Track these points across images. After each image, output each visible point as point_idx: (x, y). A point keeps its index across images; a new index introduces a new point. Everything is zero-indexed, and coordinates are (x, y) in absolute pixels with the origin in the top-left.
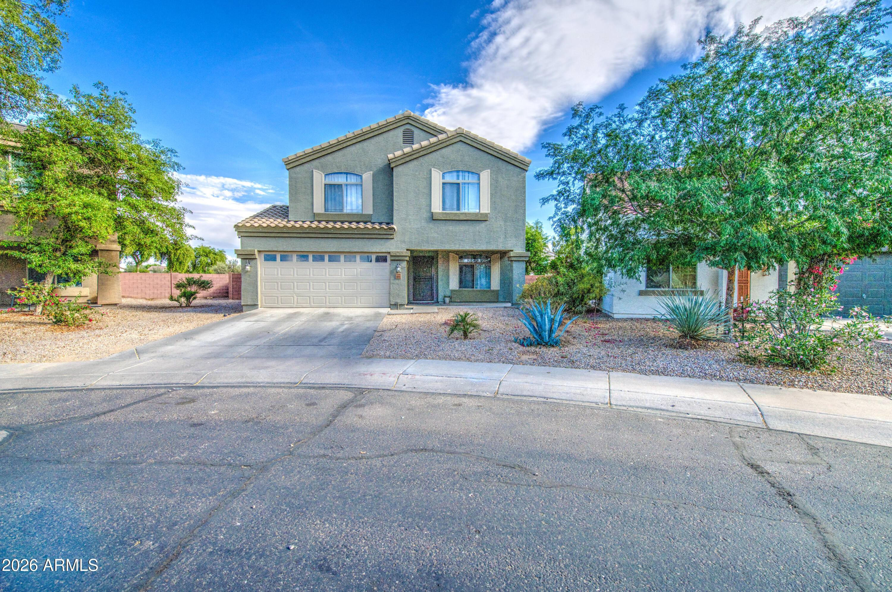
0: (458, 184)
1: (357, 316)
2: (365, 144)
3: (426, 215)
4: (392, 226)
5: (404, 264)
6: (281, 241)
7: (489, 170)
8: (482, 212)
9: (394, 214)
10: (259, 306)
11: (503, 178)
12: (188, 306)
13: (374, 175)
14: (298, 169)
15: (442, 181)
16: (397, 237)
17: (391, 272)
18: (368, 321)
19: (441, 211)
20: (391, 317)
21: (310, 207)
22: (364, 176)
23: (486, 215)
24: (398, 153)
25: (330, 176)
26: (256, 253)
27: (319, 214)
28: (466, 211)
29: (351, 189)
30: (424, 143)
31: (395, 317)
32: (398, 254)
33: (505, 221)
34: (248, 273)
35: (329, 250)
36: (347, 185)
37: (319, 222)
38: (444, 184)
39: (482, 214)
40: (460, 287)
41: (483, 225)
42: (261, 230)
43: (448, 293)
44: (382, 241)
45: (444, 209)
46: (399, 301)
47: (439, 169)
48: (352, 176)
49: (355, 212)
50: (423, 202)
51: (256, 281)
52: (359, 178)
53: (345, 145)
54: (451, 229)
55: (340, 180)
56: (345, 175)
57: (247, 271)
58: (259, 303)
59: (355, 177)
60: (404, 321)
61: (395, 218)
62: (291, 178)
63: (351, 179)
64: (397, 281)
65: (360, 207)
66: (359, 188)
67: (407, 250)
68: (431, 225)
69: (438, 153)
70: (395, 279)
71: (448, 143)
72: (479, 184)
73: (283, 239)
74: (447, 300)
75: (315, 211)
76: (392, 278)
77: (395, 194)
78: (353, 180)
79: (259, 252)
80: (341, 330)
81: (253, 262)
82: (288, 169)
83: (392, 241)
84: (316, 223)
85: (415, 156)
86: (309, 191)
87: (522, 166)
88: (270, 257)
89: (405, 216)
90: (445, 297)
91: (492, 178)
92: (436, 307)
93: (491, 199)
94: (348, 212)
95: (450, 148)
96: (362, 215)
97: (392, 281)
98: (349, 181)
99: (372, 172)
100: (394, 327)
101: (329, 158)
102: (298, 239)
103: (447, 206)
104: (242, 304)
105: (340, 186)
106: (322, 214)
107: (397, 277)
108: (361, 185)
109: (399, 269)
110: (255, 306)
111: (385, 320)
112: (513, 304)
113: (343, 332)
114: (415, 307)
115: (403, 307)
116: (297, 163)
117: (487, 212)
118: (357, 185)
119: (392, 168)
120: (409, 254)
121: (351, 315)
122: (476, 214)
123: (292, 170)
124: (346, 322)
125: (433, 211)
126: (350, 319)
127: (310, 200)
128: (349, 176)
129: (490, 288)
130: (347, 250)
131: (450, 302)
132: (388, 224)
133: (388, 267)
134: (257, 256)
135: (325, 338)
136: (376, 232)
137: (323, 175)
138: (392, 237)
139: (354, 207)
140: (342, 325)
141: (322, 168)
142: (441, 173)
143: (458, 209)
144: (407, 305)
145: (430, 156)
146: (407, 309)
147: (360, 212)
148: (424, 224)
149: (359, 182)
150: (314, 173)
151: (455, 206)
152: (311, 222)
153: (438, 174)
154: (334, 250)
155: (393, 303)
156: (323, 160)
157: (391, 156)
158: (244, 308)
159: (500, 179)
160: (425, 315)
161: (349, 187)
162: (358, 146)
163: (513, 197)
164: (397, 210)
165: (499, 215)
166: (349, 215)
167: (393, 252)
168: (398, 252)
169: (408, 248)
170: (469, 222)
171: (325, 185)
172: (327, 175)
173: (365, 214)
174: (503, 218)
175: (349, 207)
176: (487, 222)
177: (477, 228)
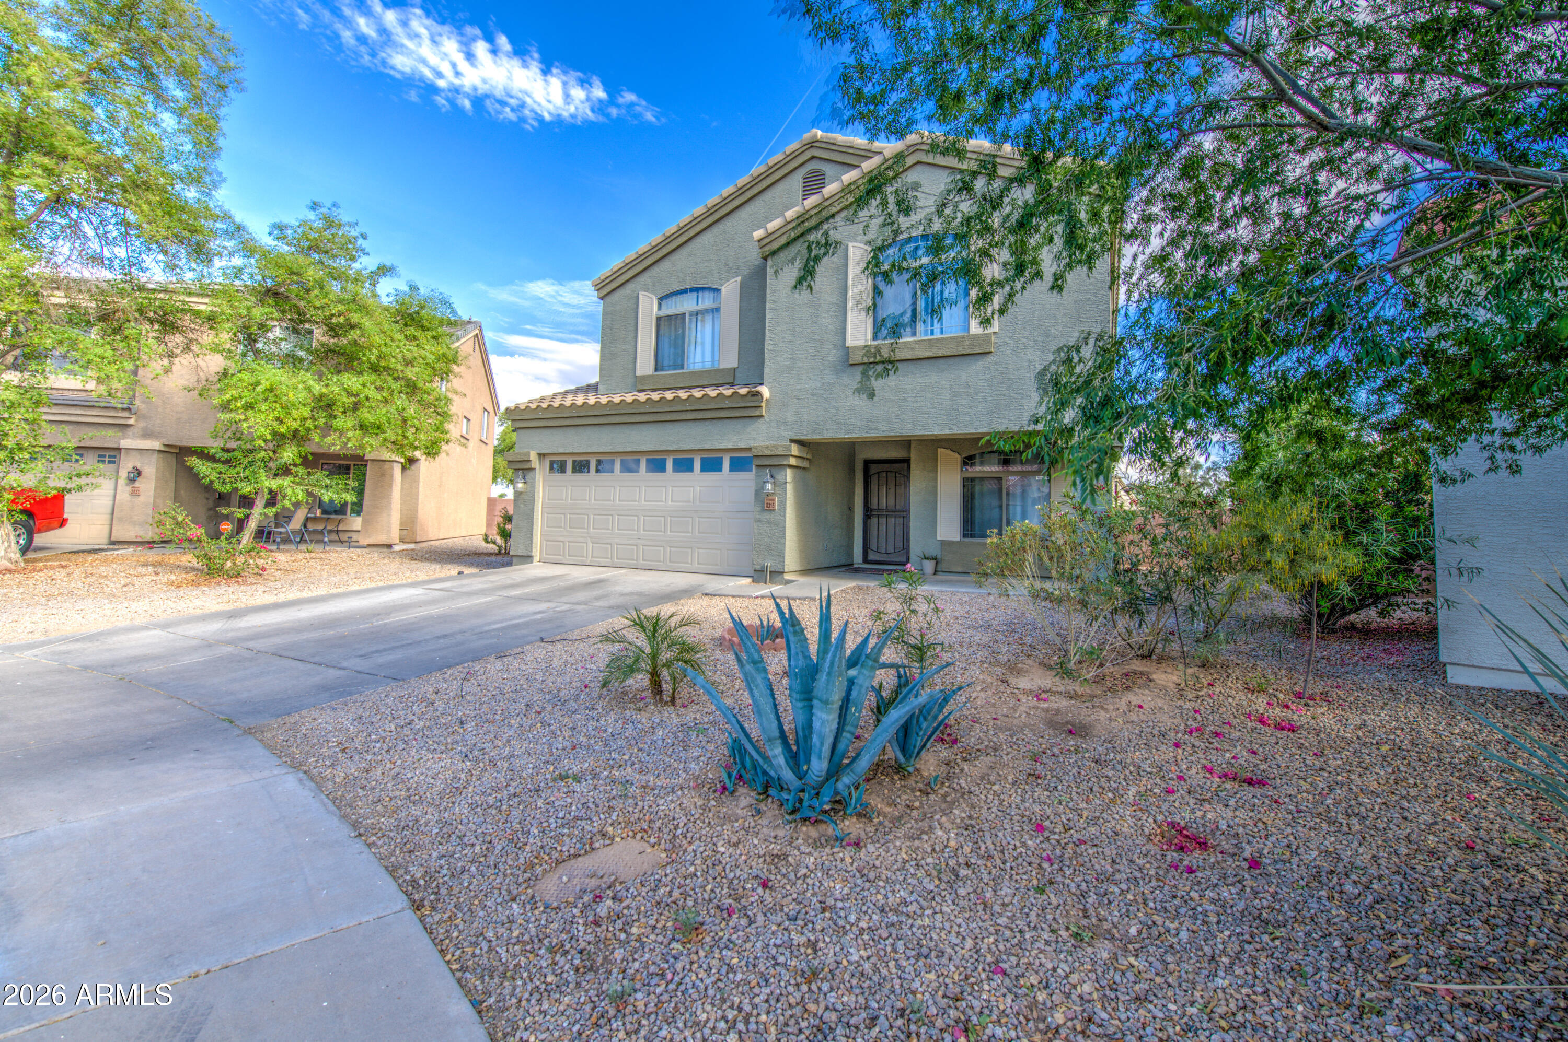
0: (917, 269)
3: (833, 355)
4: (758, 387)
5: (783, 475)
6: (571, 433)
8: (973, 331)
9: (767, 361)
10: (537, 558)
13: (743, 286)
14: (616, 296)
15: (873, 268)
16: (767, 412)
17: (758, 494)
18: (613, 607)
19: (869, 342)
20: (693, 601)
21: (631, 366)
22: (725, 290)
23: (987, 338)
24: (776, 224)
25: (668, 301)
26: (533, 456)
27: (644, 378)
28: (935, 335)
29: (703, 321)
31: (701, 601)
32: (767, 452)
33: (1044, 350)
34: (522, 496)
35: (646, 448)
36: (696, 313)
37: (641, 392)
40: (965, 536)
41: (978, 366)
42: (541, 415)
43: (934, 551)
44: (739, 424)
45: (876, 336)
48: (705, 294)
49: (708, 366)
50: (828, 323)
51: (533, 510)
52: (715, 296)
53: (692, 233)
54: (892, 383)
55: (687, 304)
56: (695, 294)
57: (521, 493)
58: (536, 553)
59: (708, 295)
61: (766, 370)
62: (605, 314)
63: (703, 299)
65: (716, 358)
66: (716, 317)
67: (792, 442)
68: (845, 379)
71: (886, 175)
73: (574, 430)
74: (929, 566)
75: (638, 373)
76: (759, 508)
77: (769, 315)
78: (706, 301)
79: (542, 456)
81: (528, 476)
82: (602, 298)
83: (760, 421)
84: (636, 395)
85: (810, 224)
86: (632, 336)
88: (558, 467)
89: (788, 363)
90: (925, 558)
94: (697, 367)
96: (717, 371)
97: (756, 516)
98: (701, 306)
99: (739, 279)
101: (666, 265)
102: (595, 428)
103: (886, 327)
104: (512, 554)
105: (683, 317)
106: (648, 376)
107: (767, 506)
108: (718, 310)
109: (770, 486)
110: (528, 558)
115: (779, 578)
116: (614, 285)
117: (989, 330)
118: (712, 311)
119: (766, 261)
120: (796, 449)
121: (627, 589)
122: (959, 340)
123: (608, 299)
124: (563, 607)
125: (849, 343)
127: (631, 352)
128: (700, 294)
130: (681, 447)
132: (751, 384)
133: (755, 483)
134: (535, 463)
136: (727, 404)
137: (656, 301)
139: (707, 358)
141: (653, 288)
142: (871, 249)
147: (716, 365)
148: (829, 377)
149: (715, 304)
150: (641, 297)
151: (906, 326)
152: (628, 394)
153: (862, 252)
154: (658, 447)
155: (758, 568)
156: (655, 270)
157: (760, 233)
158: (515, 560)
161: (700, 318)
162: (716, 230)
164: (773, 350)
165: (1026, 334)
166: (693, 373)
167: (756, 448)
168: (767, 447)
169: (794, 438)
170: (942, 361)
171: (659, 319)
172: (661, 299)
173: (723, 370)
174: (1035, 342)
175: (698, 358)
176: (990, 356)
177: (963, 376)
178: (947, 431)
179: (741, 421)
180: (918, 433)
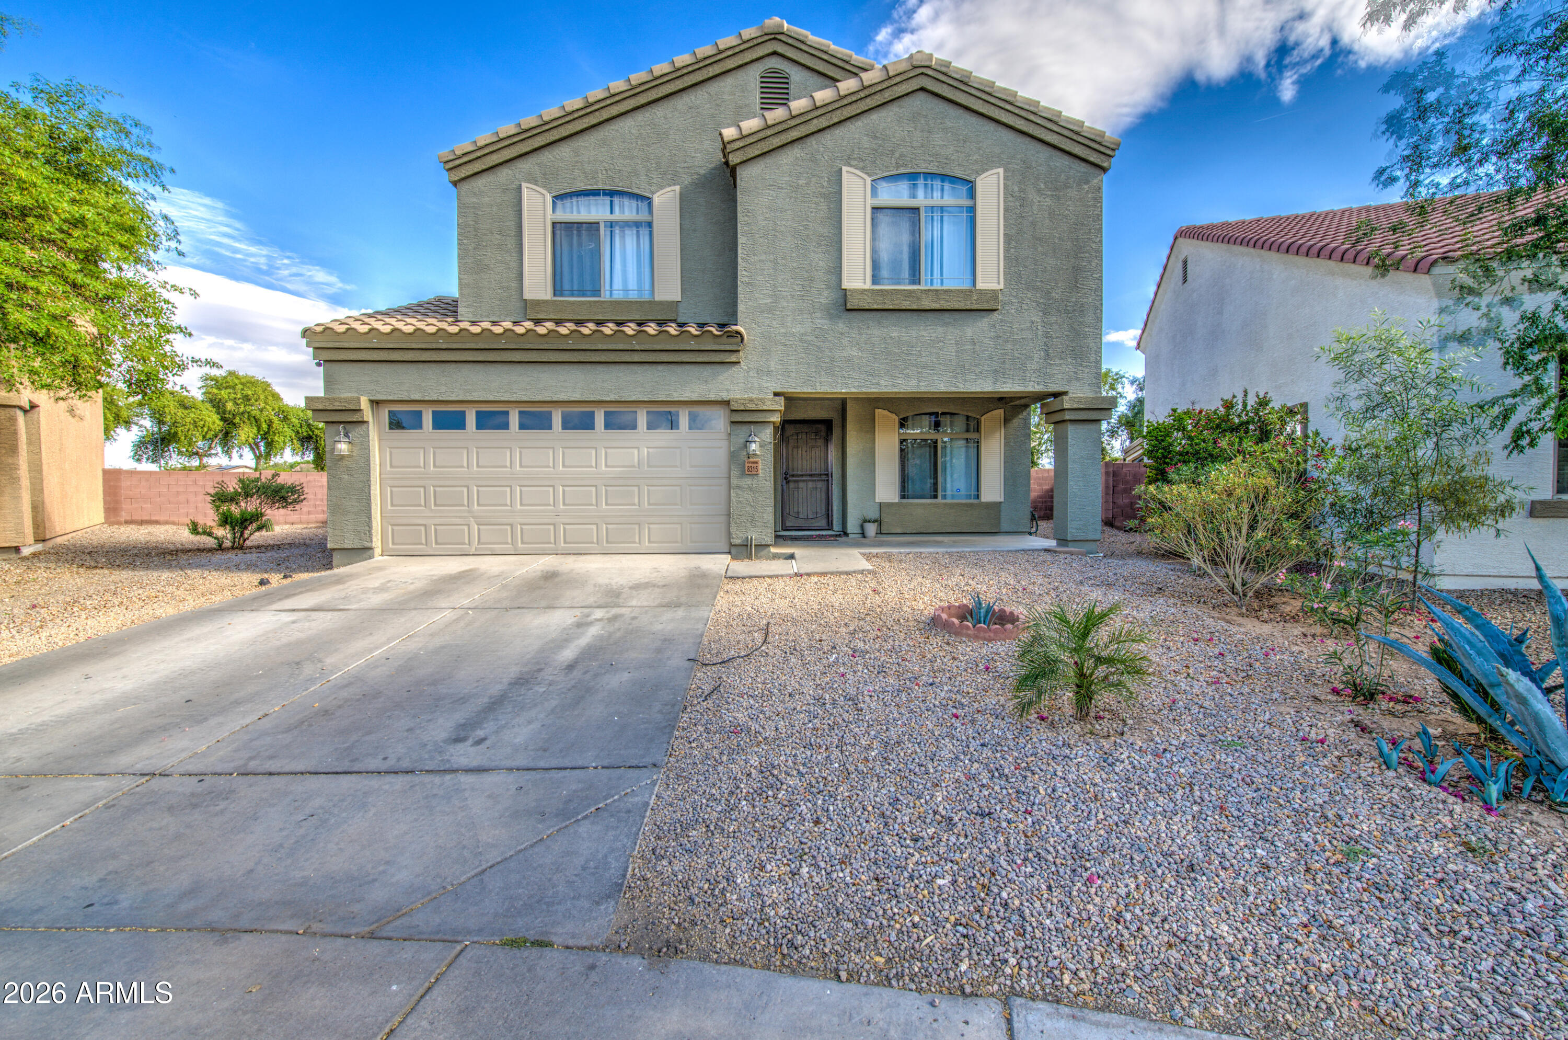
0: (916, 210)
1: (637, 587)
2: (659, 113)
3: (826, 297)
4: (734, 328)
5: (767, 434)
6: (432, 371)
7: (1001, 170)
8: (980, 285)
9: (741, 296)
10: (378, 551)
11: (1039, 192)
12: (239, 546)
13: (684, 198)
14: (480, 183)
15: (870, 202)
16: (748, 358)
17: (733, 456)
18: (668, 605)
19: (868, 285)
20: (738, 586)
21: (514, 285)
22: (657, 199)
23: (994, 294)
24: (751, 124)
25: (568, 202)
26: (364, 404)
27: (537, 303)
28: (937, 286)
29: (623, 237)
30: (824, 95)
31: (748, 586)
32: (751, 406)
33: (1046, 313)
34: (344, 463)
35: (562, 397)
36: (611, 225)
37: (538, 322)
38: (875, 209)
39: (981, 292)
40: (903, 497)
41: (984, 322)
42: (375, 343)
43: (873, 514)
44: (708, 370)
45: (875, 279)
46: (755, 536)
47: (862, 169)
48: (626, 201)
49: (633, 296)
50: (819, 260)
51: (368, 483)
52: (643, 205)
53: (605, 114)
54: (895, 335)
55: (594, 210)
56: (607, 199)
57: (342, 457)
58: (377, 543)
59: (634, 203)
60: (782, 605)
61: (741, 307)
62: (462, 208)
63: (622, 207)
64: (748, 481)
65: (647, 286)
66: (644, 232)
67: (776, 394)
68: (841, 326)
69: (859, 123)
70: (743, 474)
71: (888, 95)
72: (972, 209)
73: (436, 368)
74: (871, 529)
75: (527, 295)
76: (735, 473)
77: (741, 240)
78: (627, 211)
79: (375, 403)
80: (568, 654)
81: (355, 433)
82: (455, 184)
83: (735, 369)
84: (529, 325)
85: (795, 134)
86: (511, 243)
87: (1093, 157)
88: (405, 418)
89: (768, 301)
90: (865, 521)
91: (1008, 192)
92: (856, 552)
93: (1007, 250)
94: (618, 295)
95: (894, 109)
96: (652, 303)
97: (735, 482)
98: (617, 216)
99: (677, 188)
100: (759, 637)
101: (564, 151)
102: (478, 367)
103: (885, 273)
104: (329, 546)
105: (593, 227)
106: (545, 302)
107: (750, 471)
108: (650, 224)
109: (754, 446)
110: (363, 552)
111: (722, 601)
112: (1063, 541)
113: (571, 667)
114: (798, 551)
115: (764, 552)
116: (478, 166)
117: (994, 286)
118: (637, 224)
119: (733, 170)
120: (780, 404)
121: (619, 580)
122: (966, 294)
123: (466, 186)
124: (599, 614)
125: (846, 285)
126: (612, 596)
127: (514, 265)
128: (616, 200)
129: (978, 497)
130: (612, 397)
131: (880, 533)
132: (722, 326)
133: (724, 444)
134: (368, 415)
135: (495, 705)
136: (693, 345)
137: (549, 199)
138: (733, 358)
139: (632, 284)
140: (581, 625)
141: (543, 180)
142: (869, 180)
143: (915, 278)
144: (776, 545)
145: (839, 132)
146: (776, 557)
147: (646, 297)
148: (822, 322)
149: (643, 216)
150: (525, 192)
151: (906, 274)
152: (515, 323)
153: (861, 182)
154: (576, 396)
155: (737, 541)
156: (547, 156)
157: (729, 133)
158: (336, 558)
159: (1032, 195)
160: (839, 581)
161: (617, 231)
162: (640, 117)
163: (1068, 245)
164: (748, 284)
165: (1029, 295)
166: (617, 303)
167: (736, 401)
168: (751, 400)
169: (778, 390)
170: (947, 315)
171: (554, 224)
172: (558, 198)
173: (661, 303)
174: (1038, 303)
175: (618, 284)
176: (995, 314)
177: (969, 332)
178: (953, 389)
179: (708, 367)
180: (923, 389)
